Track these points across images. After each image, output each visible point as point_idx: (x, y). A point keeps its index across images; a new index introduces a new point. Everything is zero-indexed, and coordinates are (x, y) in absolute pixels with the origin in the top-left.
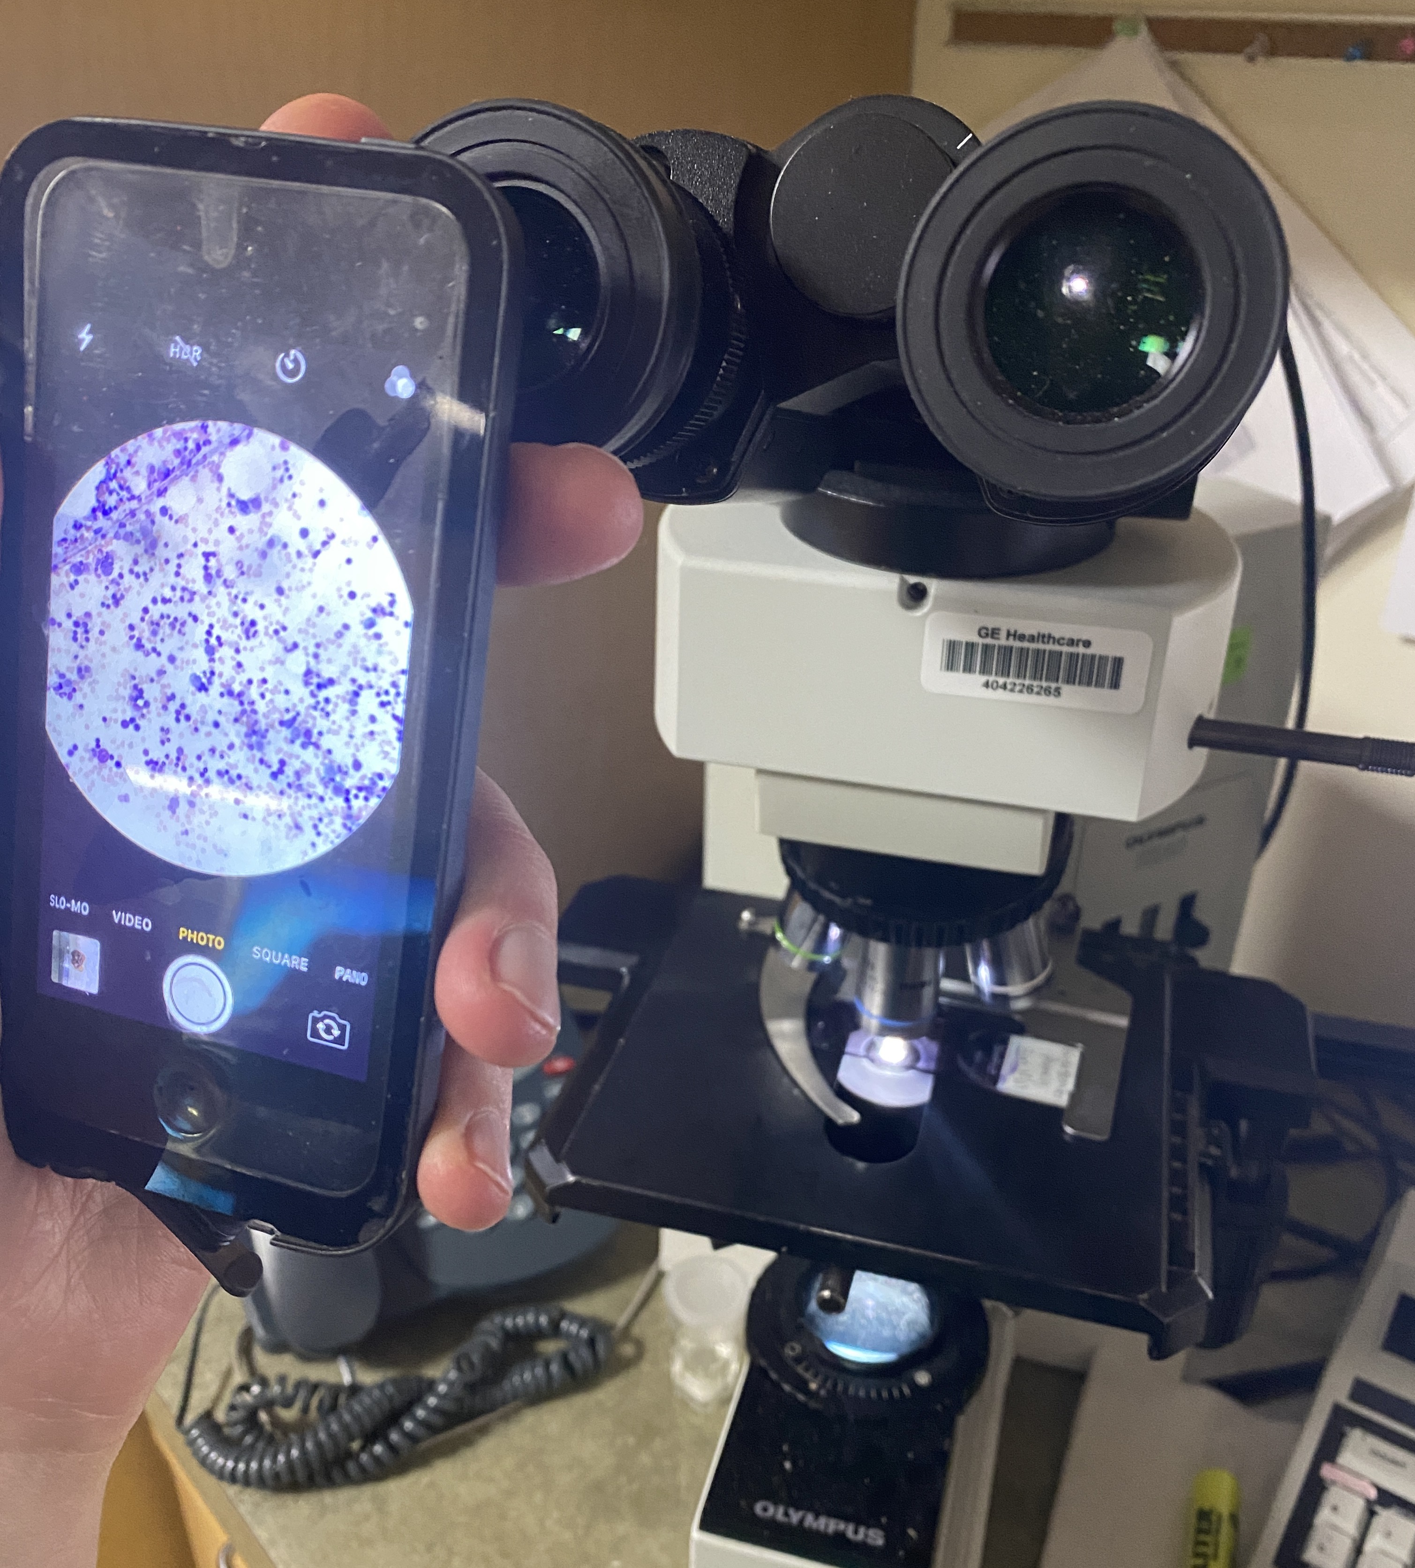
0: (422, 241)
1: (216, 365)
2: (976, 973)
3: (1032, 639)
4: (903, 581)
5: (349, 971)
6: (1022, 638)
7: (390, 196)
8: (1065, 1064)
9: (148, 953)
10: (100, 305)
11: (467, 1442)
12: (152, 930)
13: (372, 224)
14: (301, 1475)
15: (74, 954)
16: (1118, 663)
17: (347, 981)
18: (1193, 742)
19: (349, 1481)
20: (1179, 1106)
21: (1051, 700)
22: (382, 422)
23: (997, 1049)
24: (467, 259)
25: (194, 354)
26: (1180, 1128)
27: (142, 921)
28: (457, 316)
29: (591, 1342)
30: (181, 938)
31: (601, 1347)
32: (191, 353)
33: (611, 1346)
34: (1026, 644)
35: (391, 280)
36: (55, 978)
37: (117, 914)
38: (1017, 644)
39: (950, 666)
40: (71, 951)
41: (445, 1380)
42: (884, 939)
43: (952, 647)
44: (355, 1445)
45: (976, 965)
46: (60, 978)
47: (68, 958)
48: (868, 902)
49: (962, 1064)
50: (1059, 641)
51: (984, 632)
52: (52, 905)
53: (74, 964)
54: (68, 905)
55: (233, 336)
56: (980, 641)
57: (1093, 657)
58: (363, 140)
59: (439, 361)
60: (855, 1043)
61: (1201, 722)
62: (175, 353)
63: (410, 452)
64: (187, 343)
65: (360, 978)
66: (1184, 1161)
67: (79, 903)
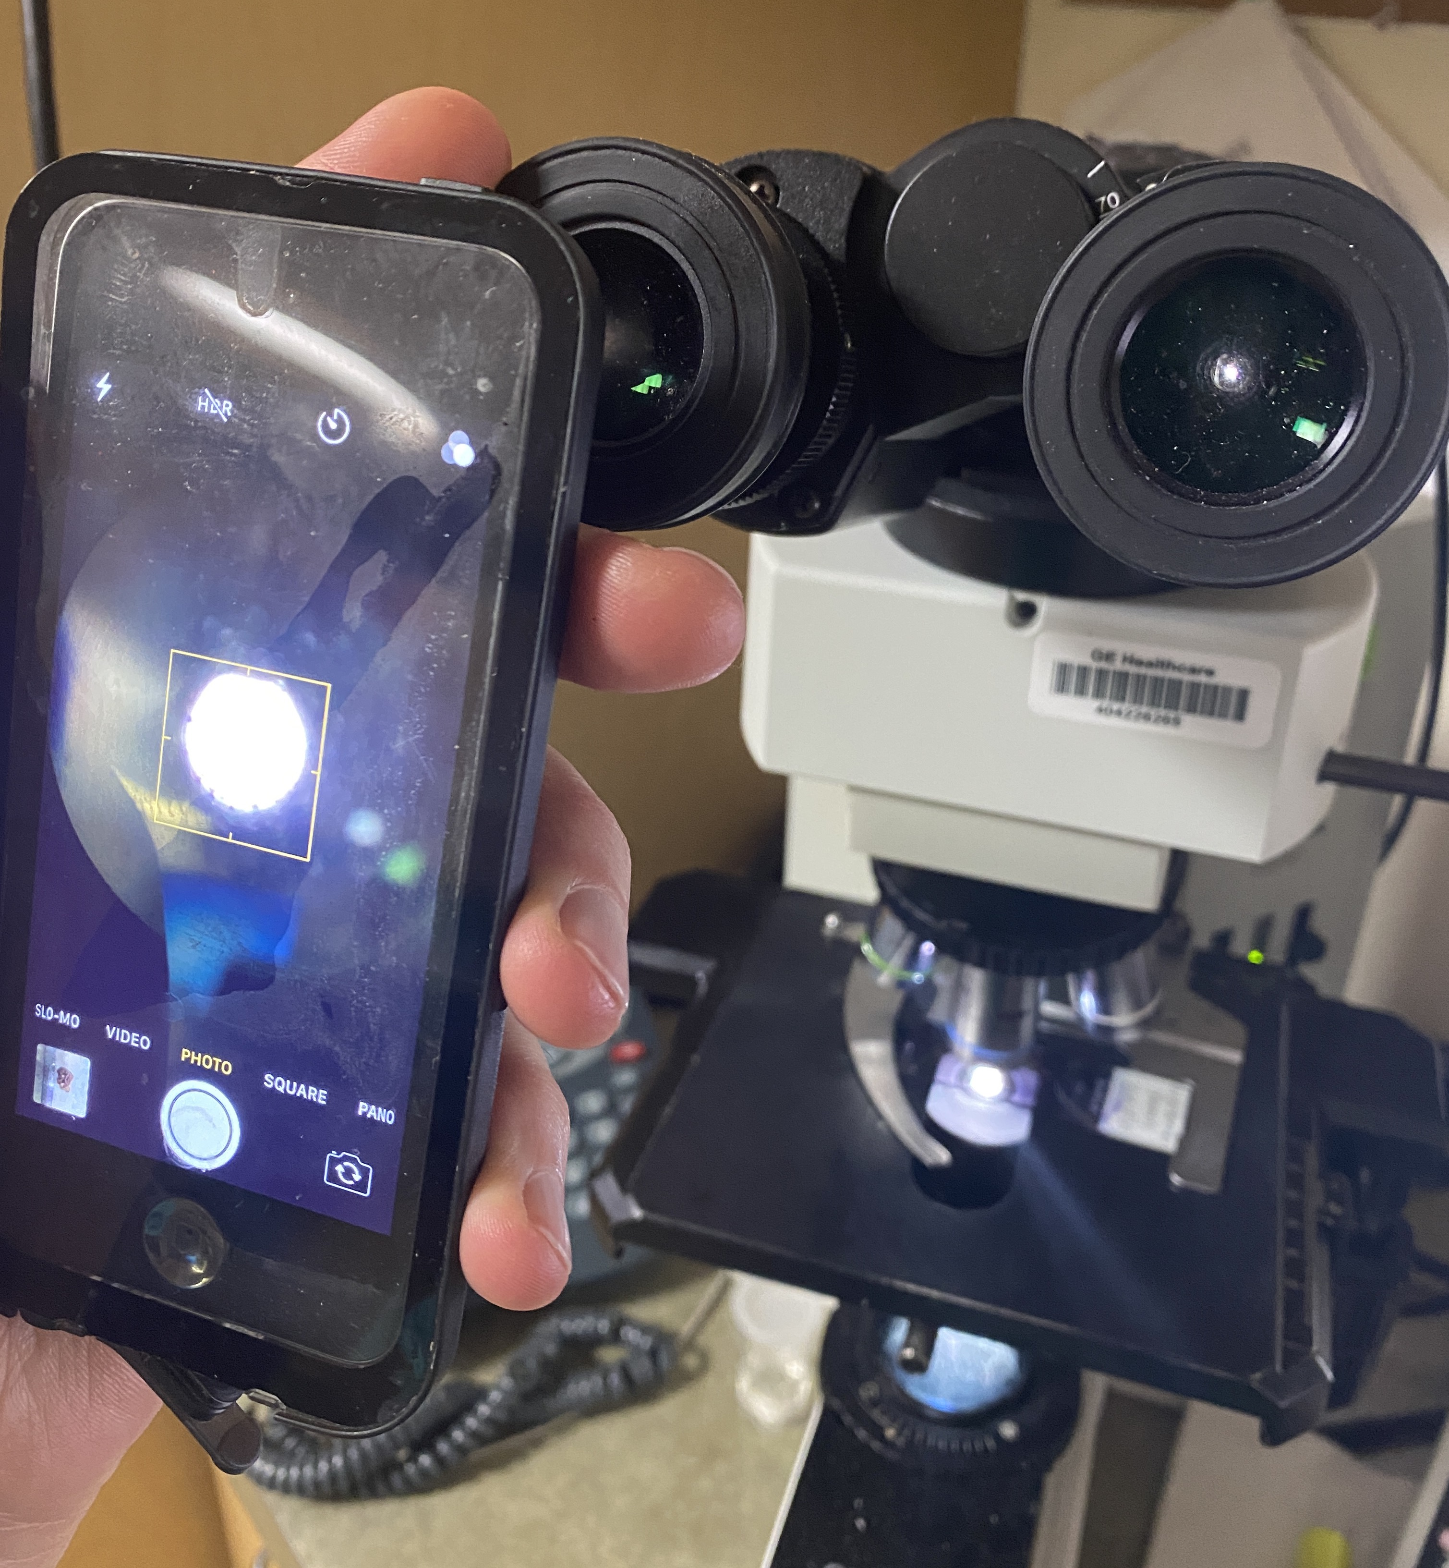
0: (487, 294)
1: (248, 422)
2: (1078, 999)
3: (1150, 664)
4: (1012, 599)
5: (373, 1107)
6: (1139, 663)
7: (454, 243)
8: (1173, 1102)
9: (145, 1075)
10: (118, 352)
11: (518, 1455)
12: (150, 1048)
13: (431, 274)
14: (343, 1485)
15: (59, 1071)
16: (1244, 695)
17: (372, 1117)
18: (1324, 776)
19: (392, 1492)
20: (1295, 1155)
21: (1169, 730)
22: (436, 492)
23: (1100, 1083)
24: (537, 317)
25: (224, 408)
26: (1296, 1181)
27: (139, 1038)
28: (525, 379)
29: (653, 1354)
30: (183, 1059)
31: (664, 1359)
32: (221, 408)
33: (675, 1357)
34: (1143, 670)
35: (452, 336)
36: (37, 1098)
37: (111, 1029)
38: (1132, 669)
39: (1061, 687)
40: (57, 1068)
41: (497, 1387)
42: (980, 964)
43: (1063, 670)
44: (402, 1454)
45: (1079, 990)
46: (42, 1099)
47: (53, 1076)
48: (963, 926)
49: (1062, 1097)
50: (1179, 668)
51: (1098, 655)
52: (38, 1015)
53: (59, 1083)
54: (56, 1016)
55: (268, 391)
56: (1094, 665)
57: (1215, 688)
58: (423, 181)
59: (504, 429)
60: (946, 1071)
61: (1331, 757)
62: (203, 407)
63: (468, 526)
64: (215, 397)
65: (384, 1116)
66: (1300, 1216)
67: (68, 1015)
